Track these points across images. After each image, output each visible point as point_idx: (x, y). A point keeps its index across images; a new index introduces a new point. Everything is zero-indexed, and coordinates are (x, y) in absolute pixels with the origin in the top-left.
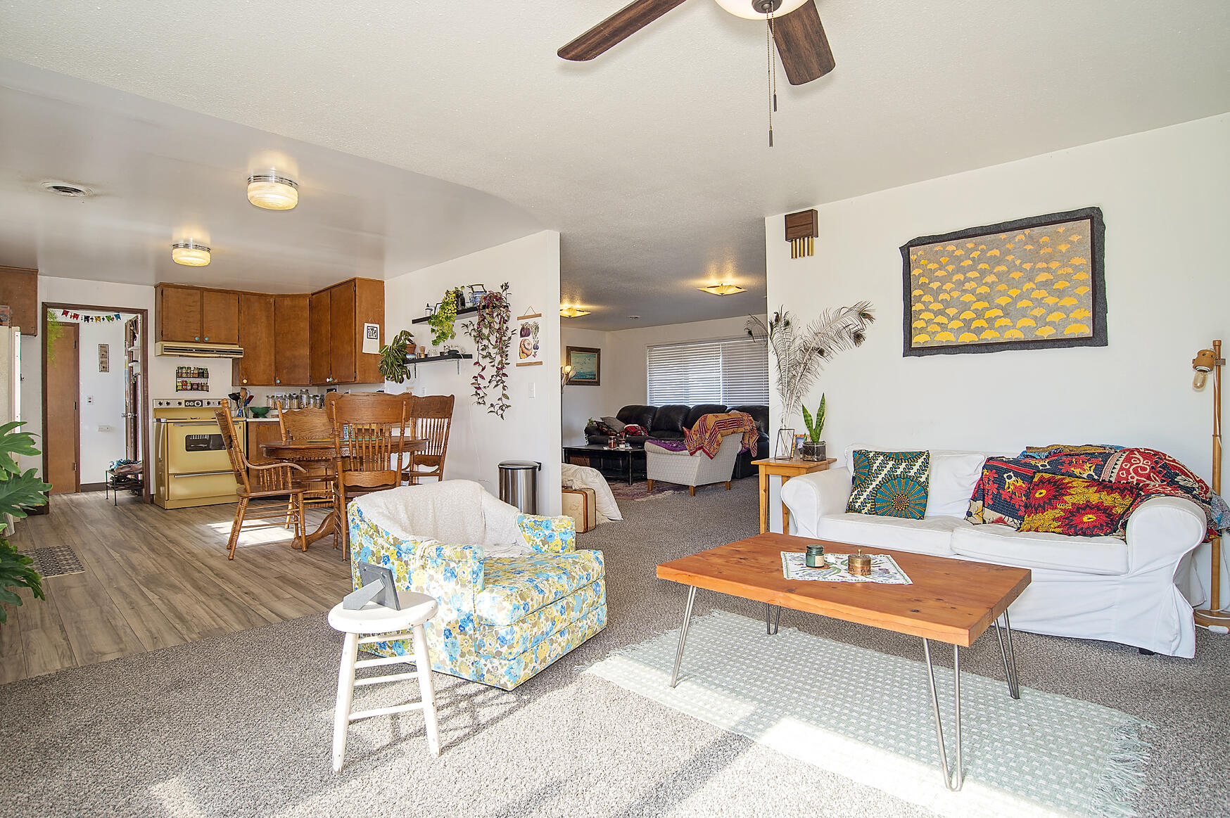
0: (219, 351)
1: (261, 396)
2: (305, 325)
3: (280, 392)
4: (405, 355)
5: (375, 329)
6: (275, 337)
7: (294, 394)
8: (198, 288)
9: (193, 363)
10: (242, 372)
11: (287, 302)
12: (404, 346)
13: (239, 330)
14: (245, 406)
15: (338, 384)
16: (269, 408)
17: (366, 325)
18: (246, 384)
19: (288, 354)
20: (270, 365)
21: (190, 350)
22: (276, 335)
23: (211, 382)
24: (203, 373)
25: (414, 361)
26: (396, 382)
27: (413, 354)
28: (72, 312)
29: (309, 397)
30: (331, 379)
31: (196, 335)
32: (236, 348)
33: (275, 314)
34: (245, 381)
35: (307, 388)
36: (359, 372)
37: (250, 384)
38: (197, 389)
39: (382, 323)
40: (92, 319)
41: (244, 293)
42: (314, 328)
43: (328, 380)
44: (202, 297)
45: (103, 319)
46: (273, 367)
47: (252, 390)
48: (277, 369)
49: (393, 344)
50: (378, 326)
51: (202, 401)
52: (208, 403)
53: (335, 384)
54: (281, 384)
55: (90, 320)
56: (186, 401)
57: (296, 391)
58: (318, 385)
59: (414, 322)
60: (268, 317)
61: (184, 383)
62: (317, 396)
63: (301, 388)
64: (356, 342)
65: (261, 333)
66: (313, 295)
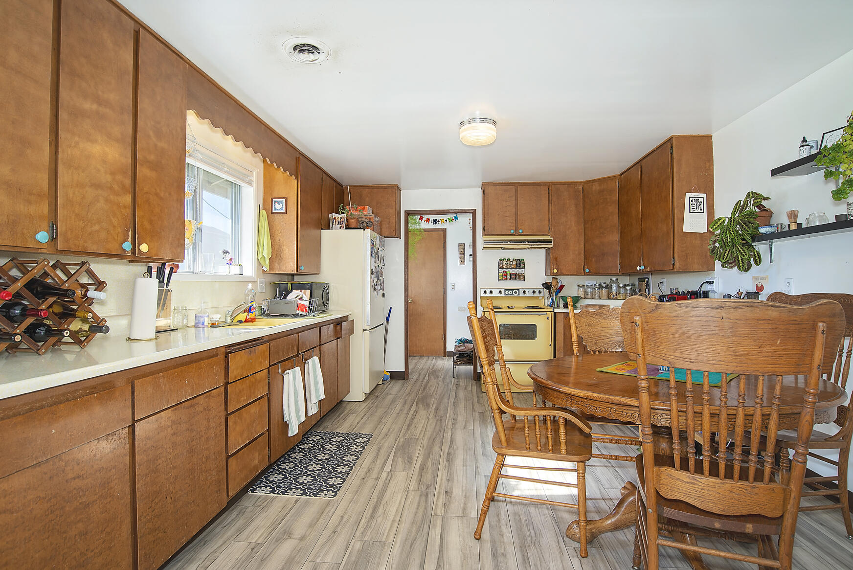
0: (531, 242)
1: (572, 285)
2: (614, 209)
3: (591, 281)
4: (757, 228)
5: (701, 200)
6: (584, 225)
7: (605, 283)
8: (512, 183)
9: (513, 255)
10: (554, 263)
11: (596, 187)
12: (752, 214)
13: (549, 221)
14: (557, 295)
15: (652, 272)
16: (579, 297)
17: (688, 195)
18: (557, 274)
19: (597, 241)
20: (579, 254)
21: (505, 242)
22: (585, 223)
23: (528, 271)
24: (520, 264)
25: (770, 237)
26: (739, 268)
27: (770, 225)
28: (425, 217)
29: (619, 287)
30: (642, 267)
31: (512, 228)
32: (547, 238)
33: (584, 200)
34: (555, 271)
35: (617, 277)
36: (679, 257)
37: (560, 273)
38: (515, 279)
39: (710, 191)
40: (438, 221)
41: (554, 184)
42: (623, 212)
43: (639, 268)
44: (516, 191)
45: (446, 221)
46: (582, 256)
47: (564, 280)
48: (586, 258)
49: (734, 212)
50: (704, 195)
51: (519, 290)
52: (524, 292)
53: (648, 273)
54: (589, 274)
55: (437, 222)
56: (505, 290)
57: (606, 280)
58: (629, 275)
59: (775, 172)
60: (576, 205)
61: (505, 274)
62: (628, 285)
63: (611, 277)
64: (674, 218)
65: (571, 223)
66: (621, 175)
